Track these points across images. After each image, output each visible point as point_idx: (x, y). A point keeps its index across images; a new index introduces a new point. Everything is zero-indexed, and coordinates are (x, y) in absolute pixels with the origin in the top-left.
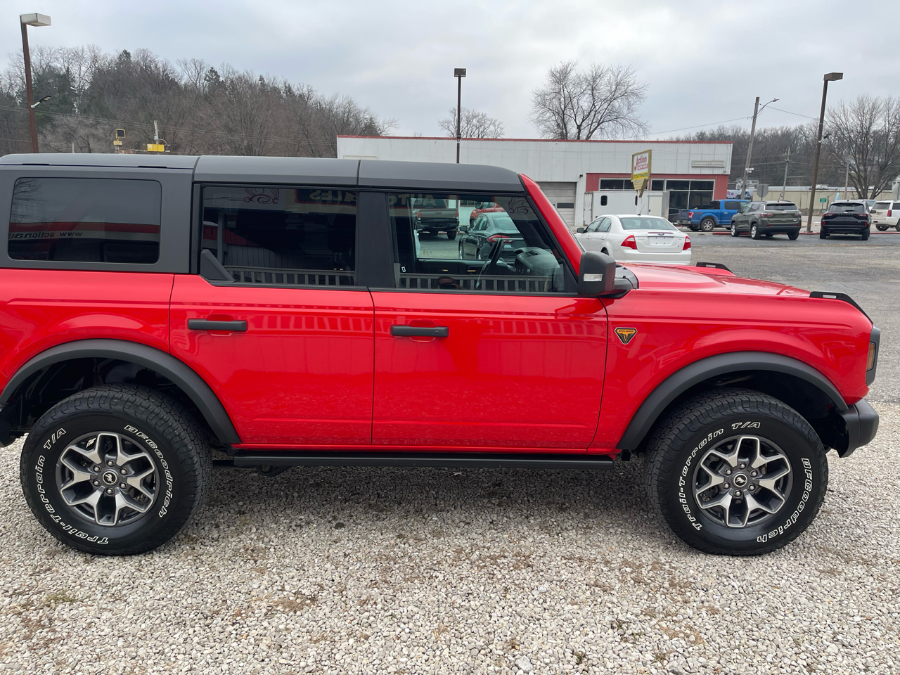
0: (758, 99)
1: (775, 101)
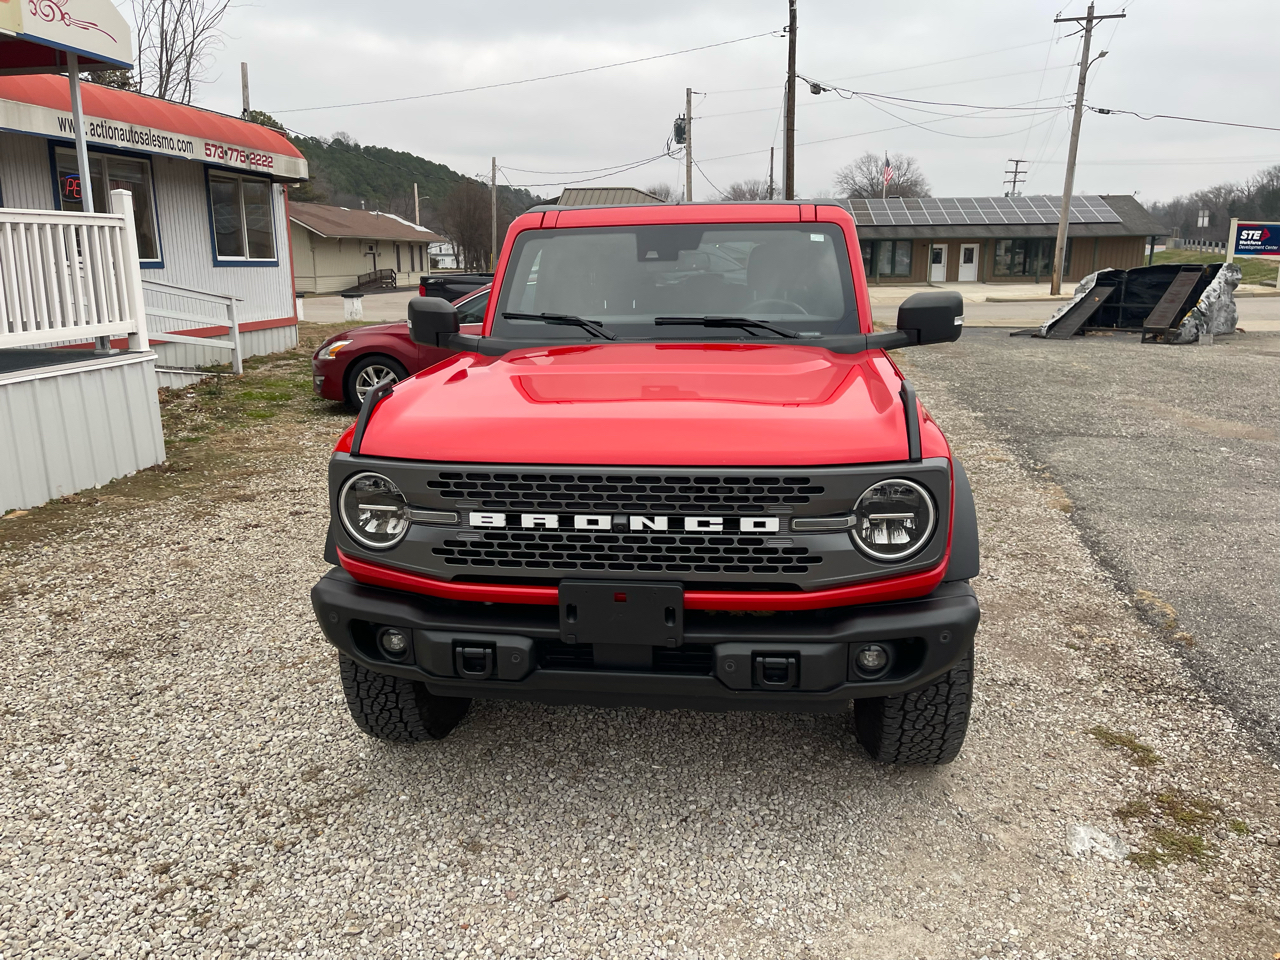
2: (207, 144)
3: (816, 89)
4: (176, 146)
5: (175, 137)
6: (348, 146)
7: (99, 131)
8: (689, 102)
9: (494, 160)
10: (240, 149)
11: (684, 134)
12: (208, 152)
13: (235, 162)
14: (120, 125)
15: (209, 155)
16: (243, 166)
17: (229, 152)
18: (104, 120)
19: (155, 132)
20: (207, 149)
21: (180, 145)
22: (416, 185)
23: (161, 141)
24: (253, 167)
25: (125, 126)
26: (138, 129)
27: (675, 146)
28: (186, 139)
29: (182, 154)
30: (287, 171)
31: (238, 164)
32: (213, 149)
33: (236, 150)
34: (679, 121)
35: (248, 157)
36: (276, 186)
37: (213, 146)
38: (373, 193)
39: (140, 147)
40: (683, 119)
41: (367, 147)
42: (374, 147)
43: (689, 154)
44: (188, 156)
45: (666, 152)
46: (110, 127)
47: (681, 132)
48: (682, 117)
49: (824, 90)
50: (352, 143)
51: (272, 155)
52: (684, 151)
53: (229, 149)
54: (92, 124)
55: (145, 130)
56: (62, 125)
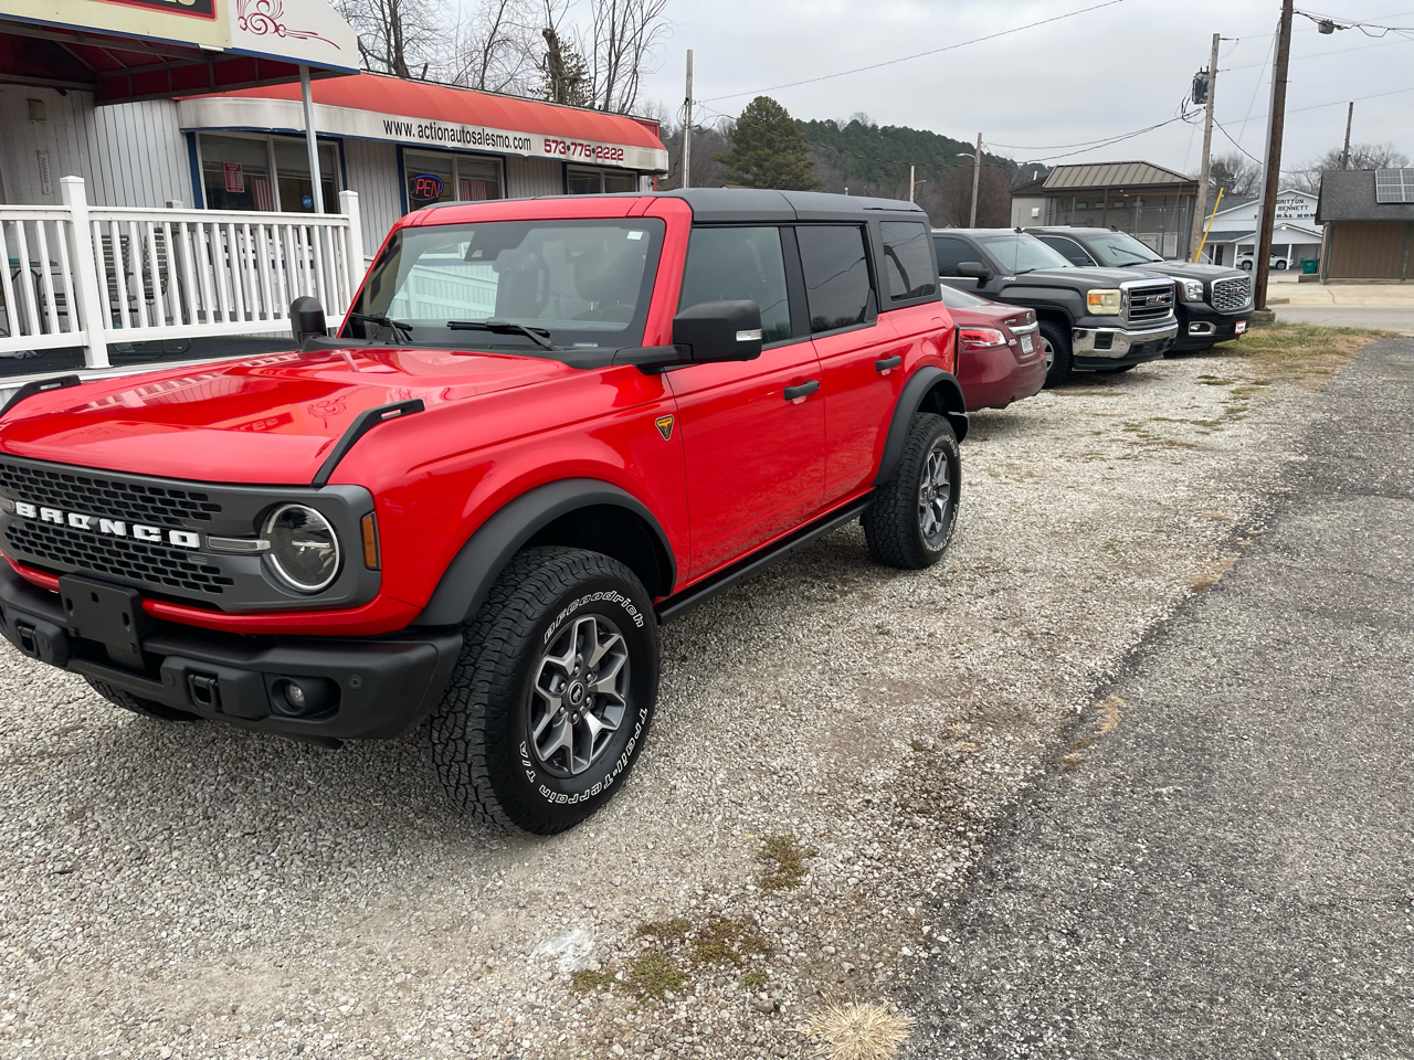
2: (546, 140)
3: (1327, 27)
4: (511, 143)
5: (511, 135)
6: (865, 127)
7: (428, 132)
8: (1215, 51)
9: (980, 135)
10: (585, 143)
11: (1206, 91)
12: (548, 148)
13: (578, 156)
14: (450, 126)
15: (550, 151)
16: (588, 160)
17: (572, 147)
18: (433, 121)
19: (489, 131)
20: (546, 145)
21: (516, 143)
22: (913, 168)
23: (494, 139)
24: (600, 161)
25: (457, 127)
26: (471, 128)
27: (1191, 107)
28: (523, 135)
29: (518, 151)
30: (639, 163)
31: (583, 159)
32: (554, 145)
33: (580, 145)
34: (1201, 75)
35: (594, 151)
36: (643, 178)
37: (554, 141)
38: (885, 177)
39: (471, 146)
40: (1207, 73)
41: (885, 127)
42: (892, 127)
43: (1210, 116)
44: (525, 153)
45: (1179, 114)
46: (439, 129)
47: (1202, 89)
48: (1204, 70)
49: (1339, 27)
50: (869, 124)
51: (622, 147)
52: (1204, 113)
53: (572, 144)
54: (420, 126)
55: (478, 129)
56: (388, 128)
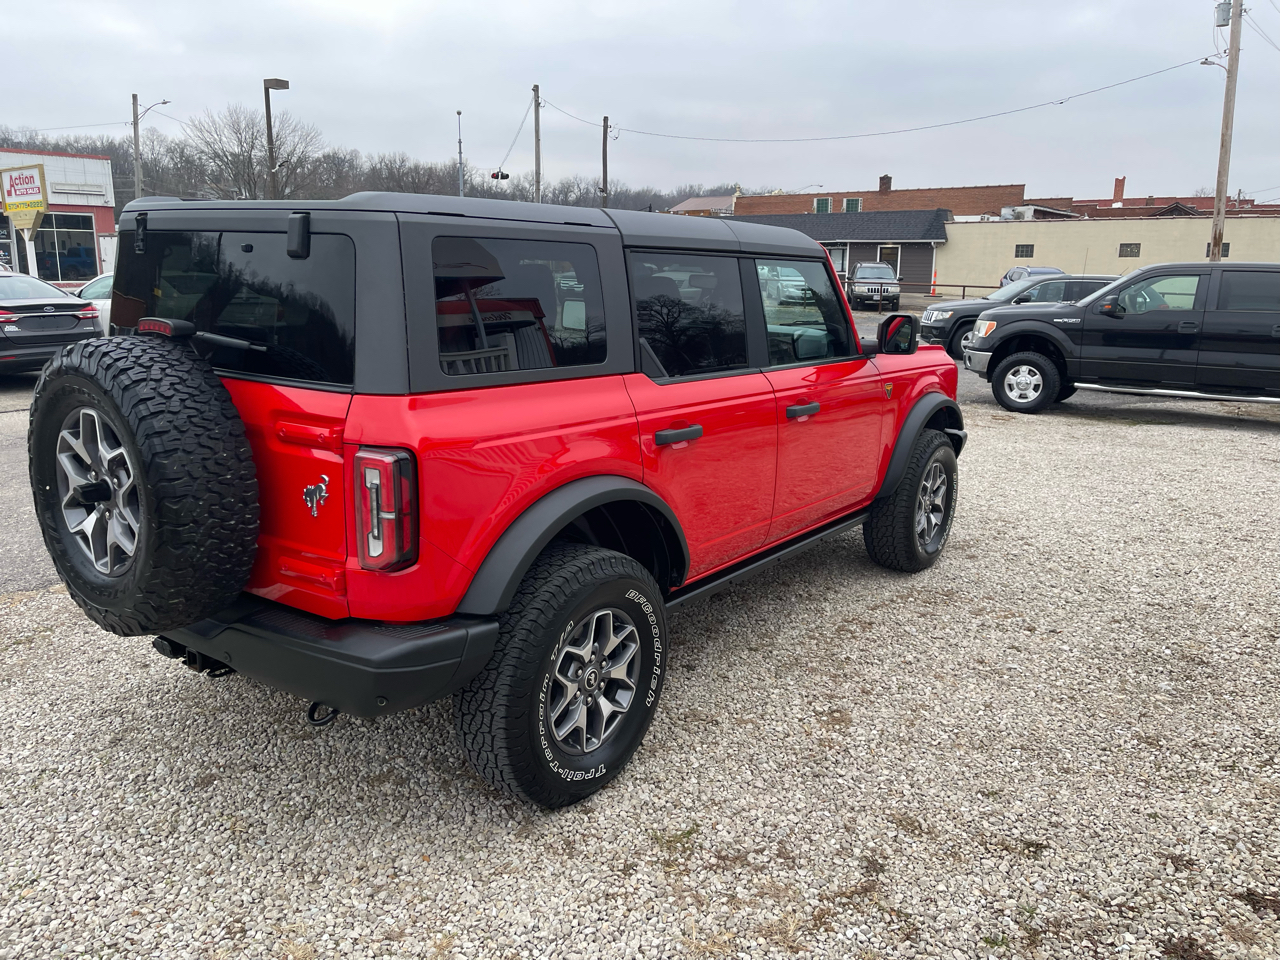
0: (135, 97)
1: (165, 103)
